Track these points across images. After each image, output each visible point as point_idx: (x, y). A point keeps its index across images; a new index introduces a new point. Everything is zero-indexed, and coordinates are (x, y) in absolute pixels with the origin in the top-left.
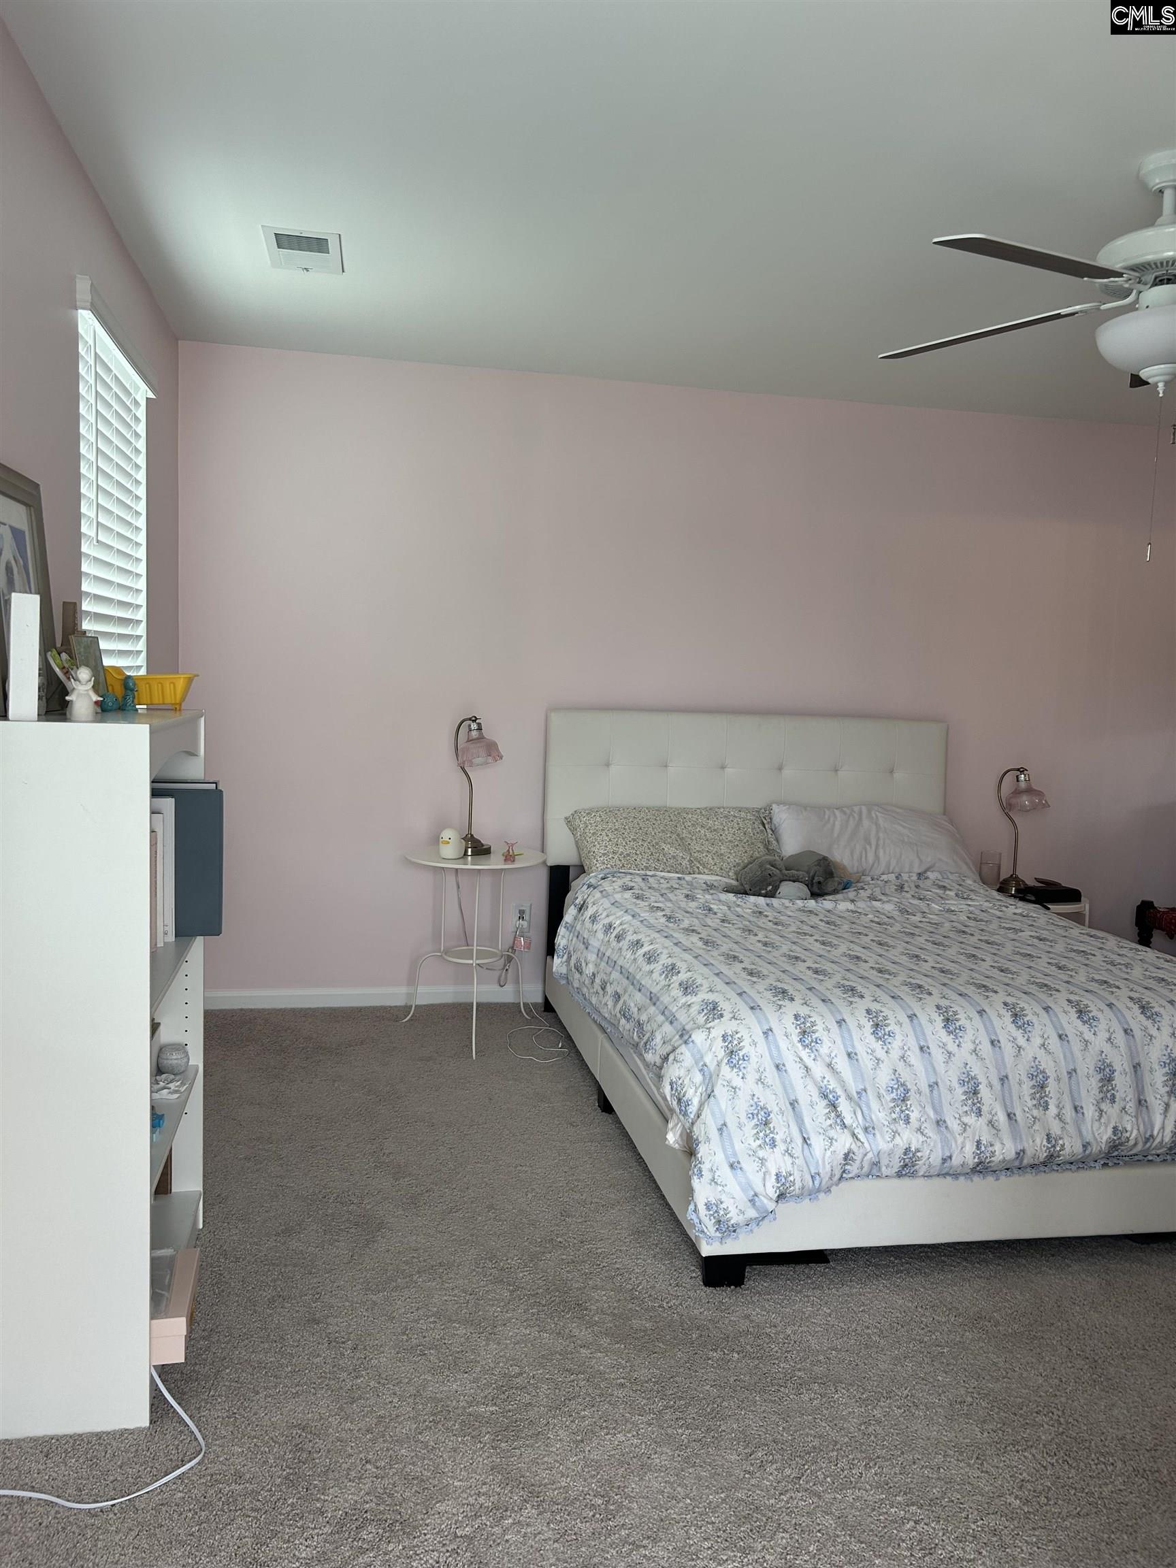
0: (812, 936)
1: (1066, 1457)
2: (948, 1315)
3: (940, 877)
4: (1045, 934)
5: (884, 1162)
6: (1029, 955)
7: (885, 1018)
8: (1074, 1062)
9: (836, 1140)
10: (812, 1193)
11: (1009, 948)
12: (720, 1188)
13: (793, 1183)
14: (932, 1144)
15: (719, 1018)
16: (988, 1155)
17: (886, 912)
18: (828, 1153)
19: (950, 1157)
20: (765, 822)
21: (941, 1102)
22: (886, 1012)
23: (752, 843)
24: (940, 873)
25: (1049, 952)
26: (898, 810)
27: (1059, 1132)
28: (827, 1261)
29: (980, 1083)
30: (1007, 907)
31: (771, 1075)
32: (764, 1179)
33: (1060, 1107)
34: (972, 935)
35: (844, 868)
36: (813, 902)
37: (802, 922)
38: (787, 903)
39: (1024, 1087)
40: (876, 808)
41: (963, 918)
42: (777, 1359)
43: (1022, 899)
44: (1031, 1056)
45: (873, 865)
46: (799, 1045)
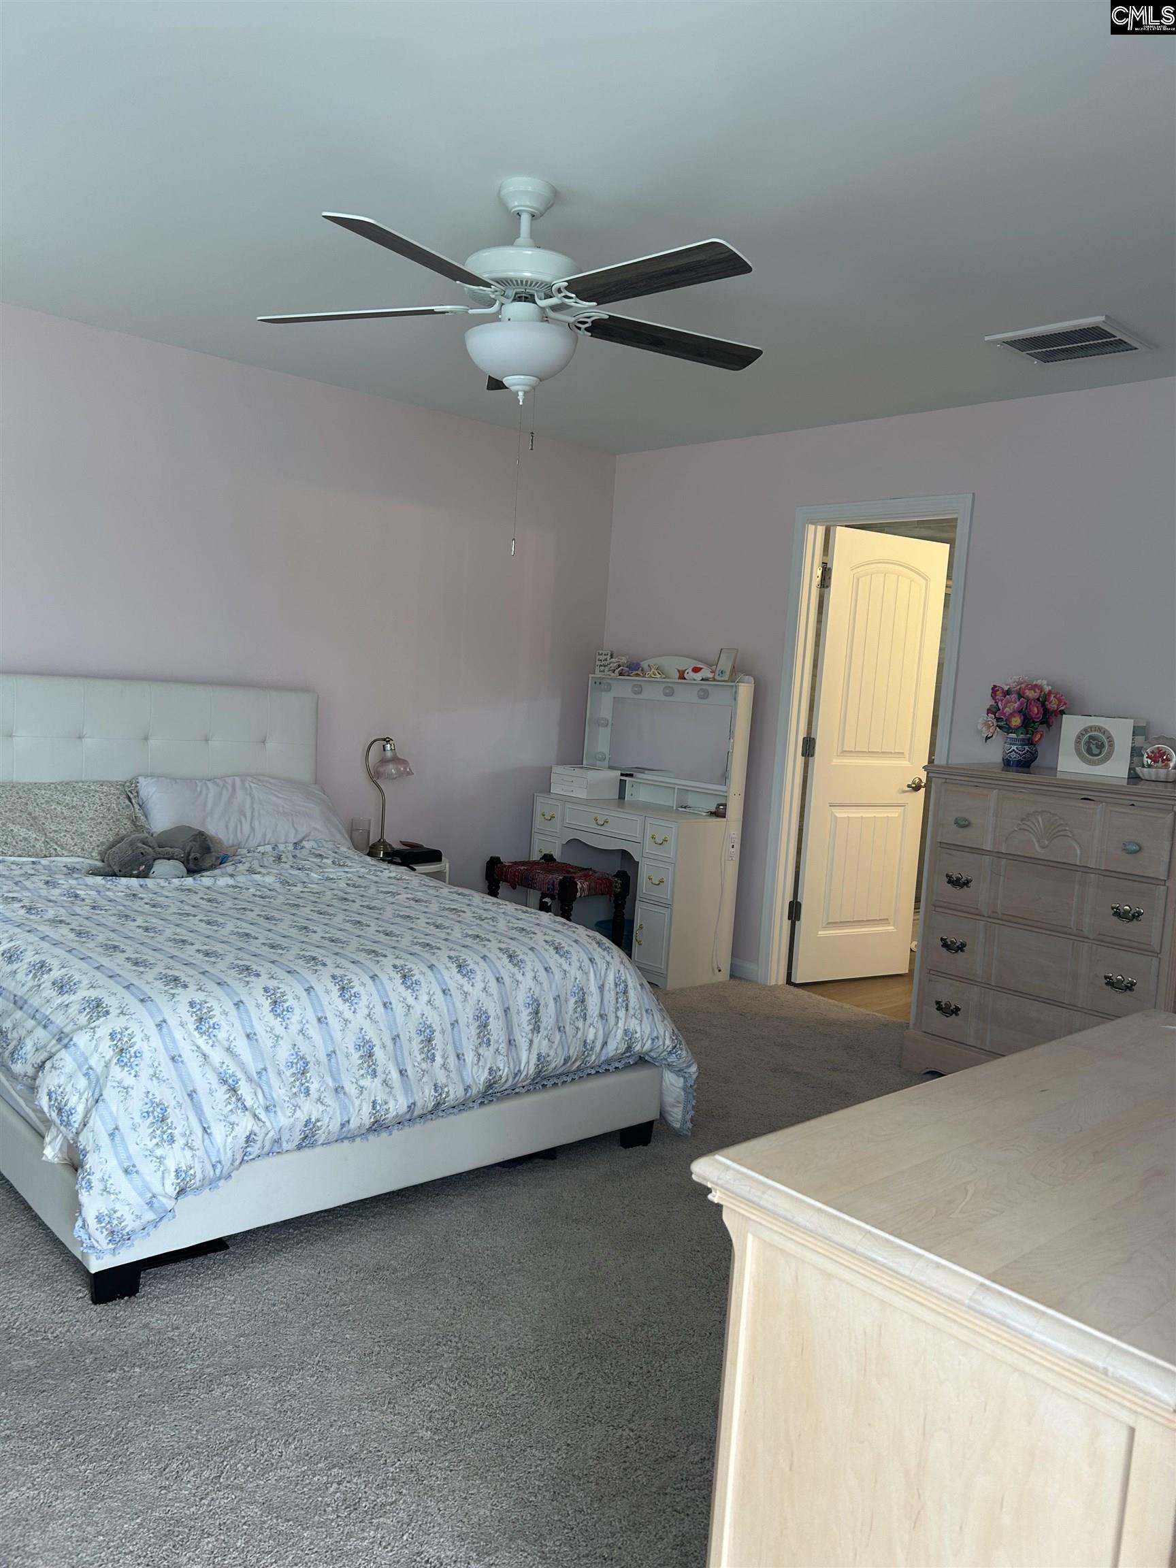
0: (195, 916)
1: (465, 1379)
2: (350, 1274)
3: (315, 846)
4: (419, 895)
5: (285, 1137)
6: (408, 917)
7: (283, 994)
8: (456, 1013)
9: (237, 1125)
10: (211, 1183)
11: (388, 913)
12: (113, 1197)
13: (194, 1176)
14: (331, 1112)
15: (104, 1016)
16: (383, 1113)
17: (267, 885)
18: (230, 1139)
19: (348, 1122)
20: (131, 796)
21: (339, 1070)
22: (284, 988)
23: (118, 820)
24: (315, 841)
25: (425, 912)
26: (271, 781)
27: (444, 1081)
28: (227, 1247)
29: (375, 1046)
30: (382, 872)
31: (167, 1069)
32: (163, 1178)
33: (445, 1057)
34: (354, 901)
35: (220, 842)
36: (190, 879)
37: (182, 902)
38: (162, 882)
39: (414, 1043)
40: (250, 779)
41: (342, 885)
42: (183, 1362)
43: (391, 862)
44: (419, 1012)
45: (249, 837)
46: (196, 1033)
